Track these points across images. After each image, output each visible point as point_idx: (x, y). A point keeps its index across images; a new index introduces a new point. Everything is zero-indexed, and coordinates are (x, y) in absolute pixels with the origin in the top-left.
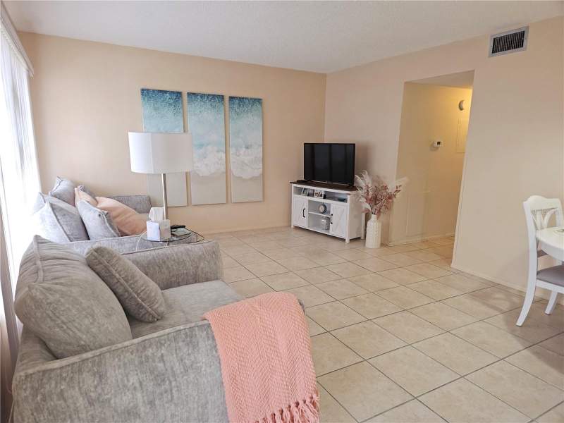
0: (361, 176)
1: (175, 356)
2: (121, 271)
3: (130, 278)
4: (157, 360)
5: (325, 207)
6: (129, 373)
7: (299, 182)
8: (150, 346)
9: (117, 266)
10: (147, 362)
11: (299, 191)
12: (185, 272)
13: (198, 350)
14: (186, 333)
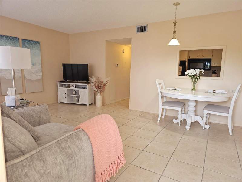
0: (92, 77)
1: (74, 145)
2: (16, 116)
3: (21, 120)
4: (67, 148)
5: (76, 92)
6: (57, 157)
7: (61, 81)
8: (62, 143)
9: (13, 114)
10: (64, 150)
11: (62, 86)
12: (34, 120)
13: (82, 141)
14: (75, 135)
